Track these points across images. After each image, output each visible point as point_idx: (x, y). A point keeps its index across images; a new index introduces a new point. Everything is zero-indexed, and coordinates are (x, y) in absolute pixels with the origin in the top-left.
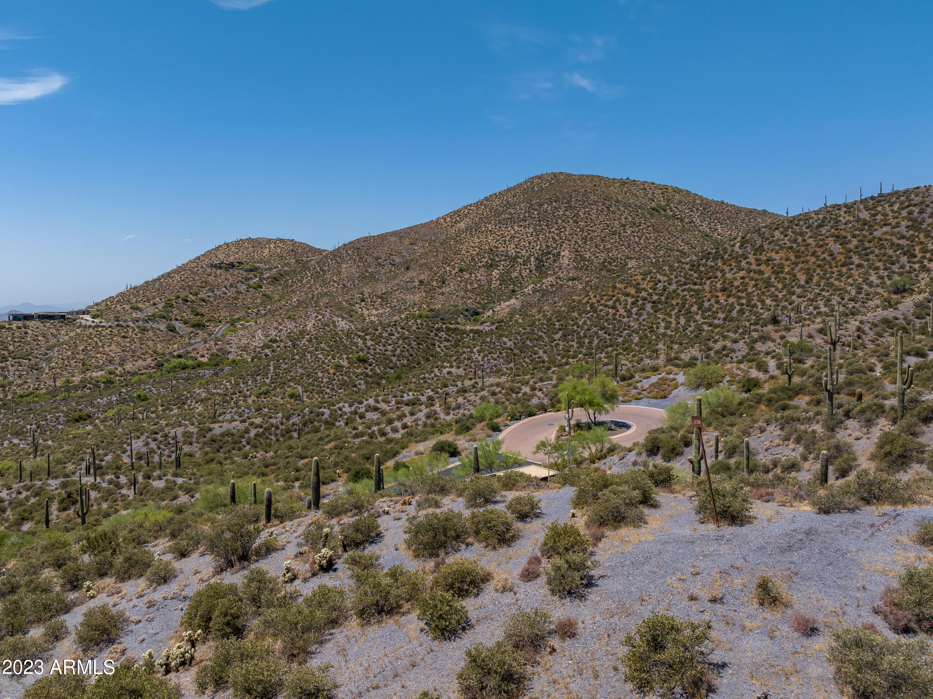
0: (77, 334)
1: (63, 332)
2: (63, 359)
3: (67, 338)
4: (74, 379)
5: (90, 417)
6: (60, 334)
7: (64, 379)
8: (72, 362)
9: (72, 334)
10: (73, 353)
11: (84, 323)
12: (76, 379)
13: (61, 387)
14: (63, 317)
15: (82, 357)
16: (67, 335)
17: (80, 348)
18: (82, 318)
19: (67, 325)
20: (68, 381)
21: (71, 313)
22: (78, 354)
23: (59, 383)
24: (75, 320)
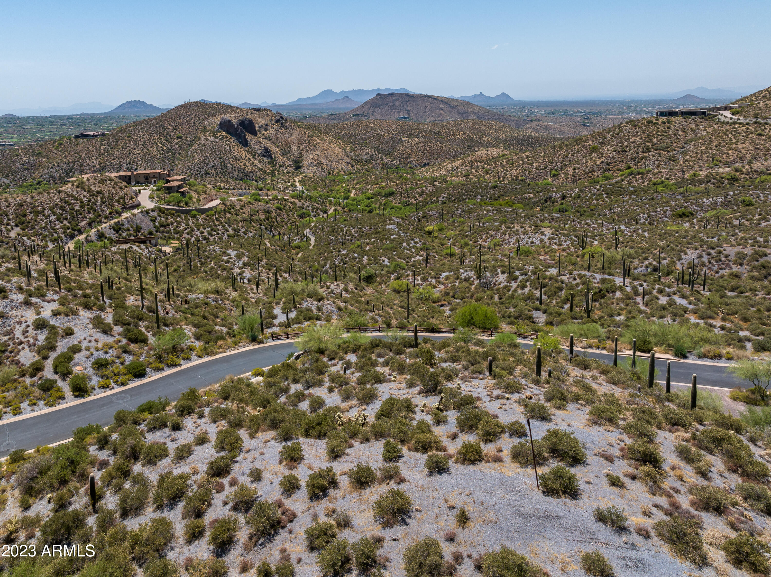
0: (714, 130)
1: (701, 128)
2: (697, 153)
3: (704, 133)
4: (701, 173)
5: (692, 214)
6: (698, 129)
7: (692, 172)
8: (705, 156)
9: (709, 130)
10: (707, 148)
11: (722, 119)
12: (703, 174)
13: (688, 180)
14: (704, 113)
15: (715, 152)
16: (705, 130)
17: (714, 144)
18: (722, 115)
19: (707, 120)
20: (695, 175)
21: (712, 110)
22: (711, 149)
23: (687, 175)
24: (715, 116)
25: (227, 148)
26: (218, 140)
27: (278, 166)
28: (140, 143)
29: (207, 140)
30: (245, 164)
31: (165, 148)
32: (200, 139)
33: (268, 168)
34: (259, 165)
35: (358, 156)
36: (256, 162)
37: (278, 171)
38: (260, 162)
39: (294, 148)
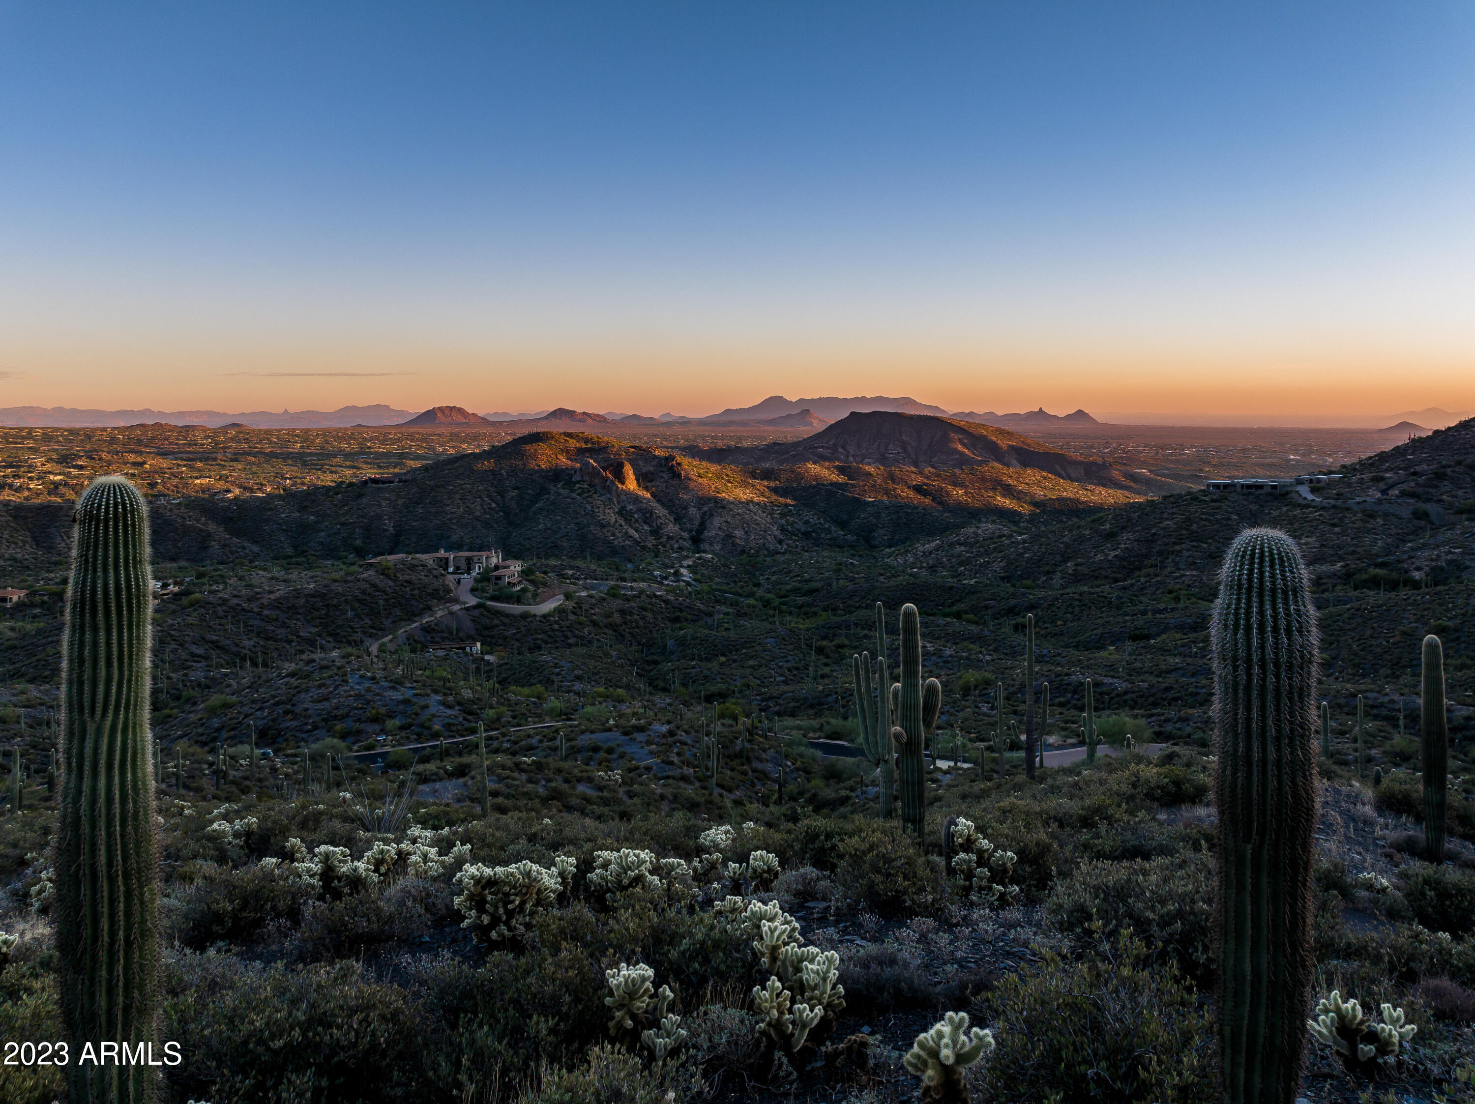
25: (589, 507)
26: (574, 495)
27: (664, 539)
28: (458, 496)
29: (559, 494)
30: (613, 535)
31: (494, 505)
32: (549, 493)
33: (651, 542)
34: (637, 535)
35: (792, 525)
36: (632, 532)
37: (664, 546)
38: (637, 531)
39: (693, 511)
